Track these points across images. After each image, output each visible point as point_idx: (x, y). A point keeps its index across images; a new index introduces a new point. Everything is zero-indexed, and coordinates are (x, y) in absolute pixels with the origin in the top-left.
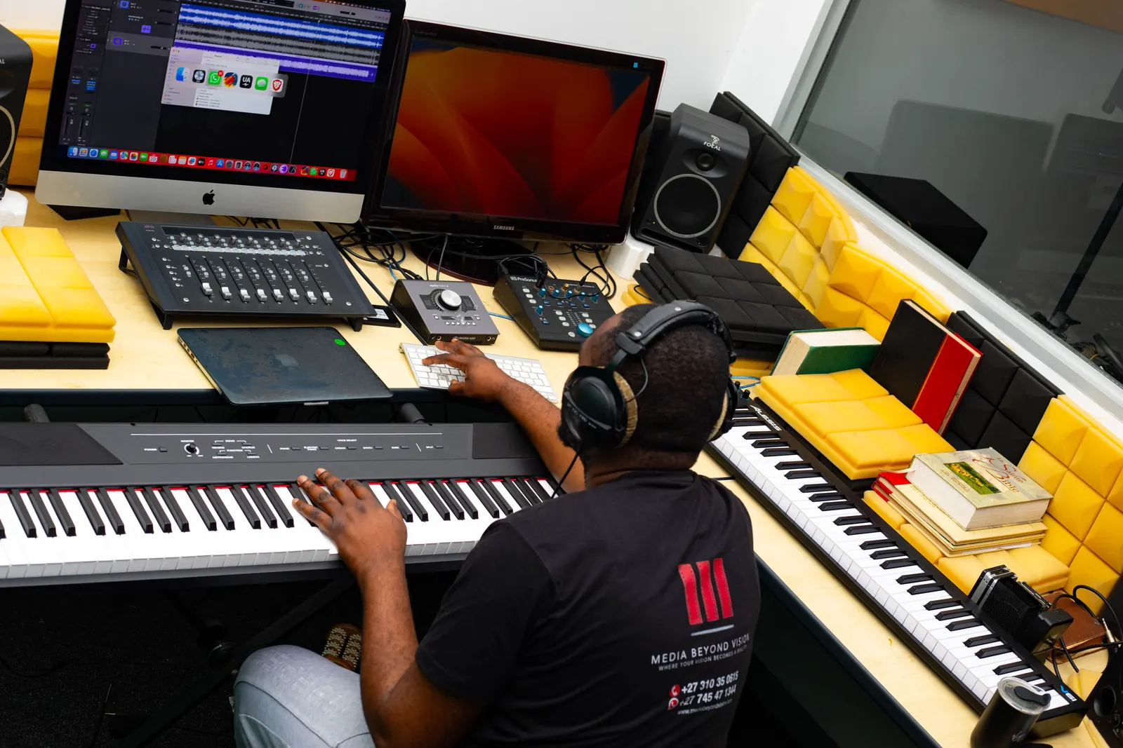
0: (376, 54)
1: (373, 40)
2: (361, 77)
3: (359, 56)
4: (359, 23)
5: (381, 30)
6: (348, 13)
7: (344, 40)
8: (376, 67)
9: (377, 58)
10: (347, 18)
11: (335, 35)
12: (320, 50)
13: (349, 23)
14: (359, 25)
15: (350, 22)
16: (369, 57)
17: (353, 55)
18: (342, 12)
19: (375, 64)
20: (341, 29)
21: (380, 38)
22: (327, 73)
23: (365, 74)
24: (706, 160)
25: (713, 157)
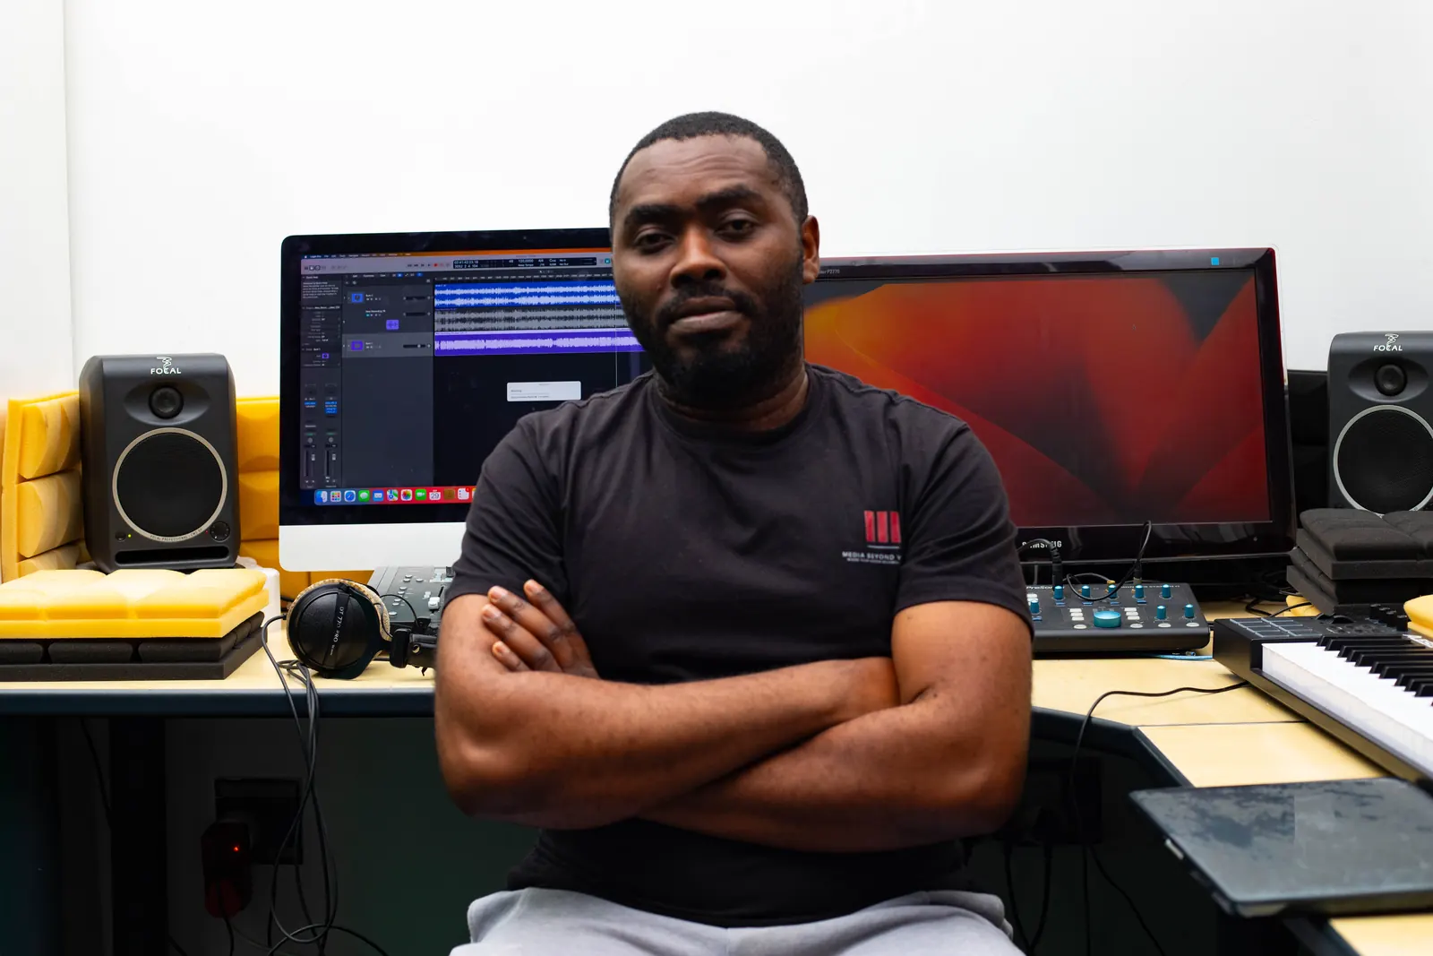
24: (1391, 376)
25: (1400, 367)
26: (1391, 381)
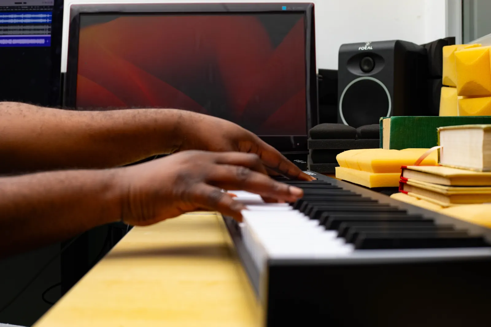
0: (48, 27)
1: (43, 18)
2: (39, 44)
3: (35, 30)
4: (31, 8)
5: (49, 11)
6: (21, 3)
7: (22, 21)
8: (50, 36)
9: (49, 30)
10: (21, 6)
11: (13, 18)
12: (5, 30)
13: (23, 10)
14: (31, 9)
15: (23, 8)
16: (43, 30)
17: (30, 30)
18: (16, 3)
19: (49, 34)
20: (17, 14)
21: (48, 16)
22: (12, 45)
23: (42, 41)
24: (368, 63)
25: (373, 59)
26: (368, 65)
